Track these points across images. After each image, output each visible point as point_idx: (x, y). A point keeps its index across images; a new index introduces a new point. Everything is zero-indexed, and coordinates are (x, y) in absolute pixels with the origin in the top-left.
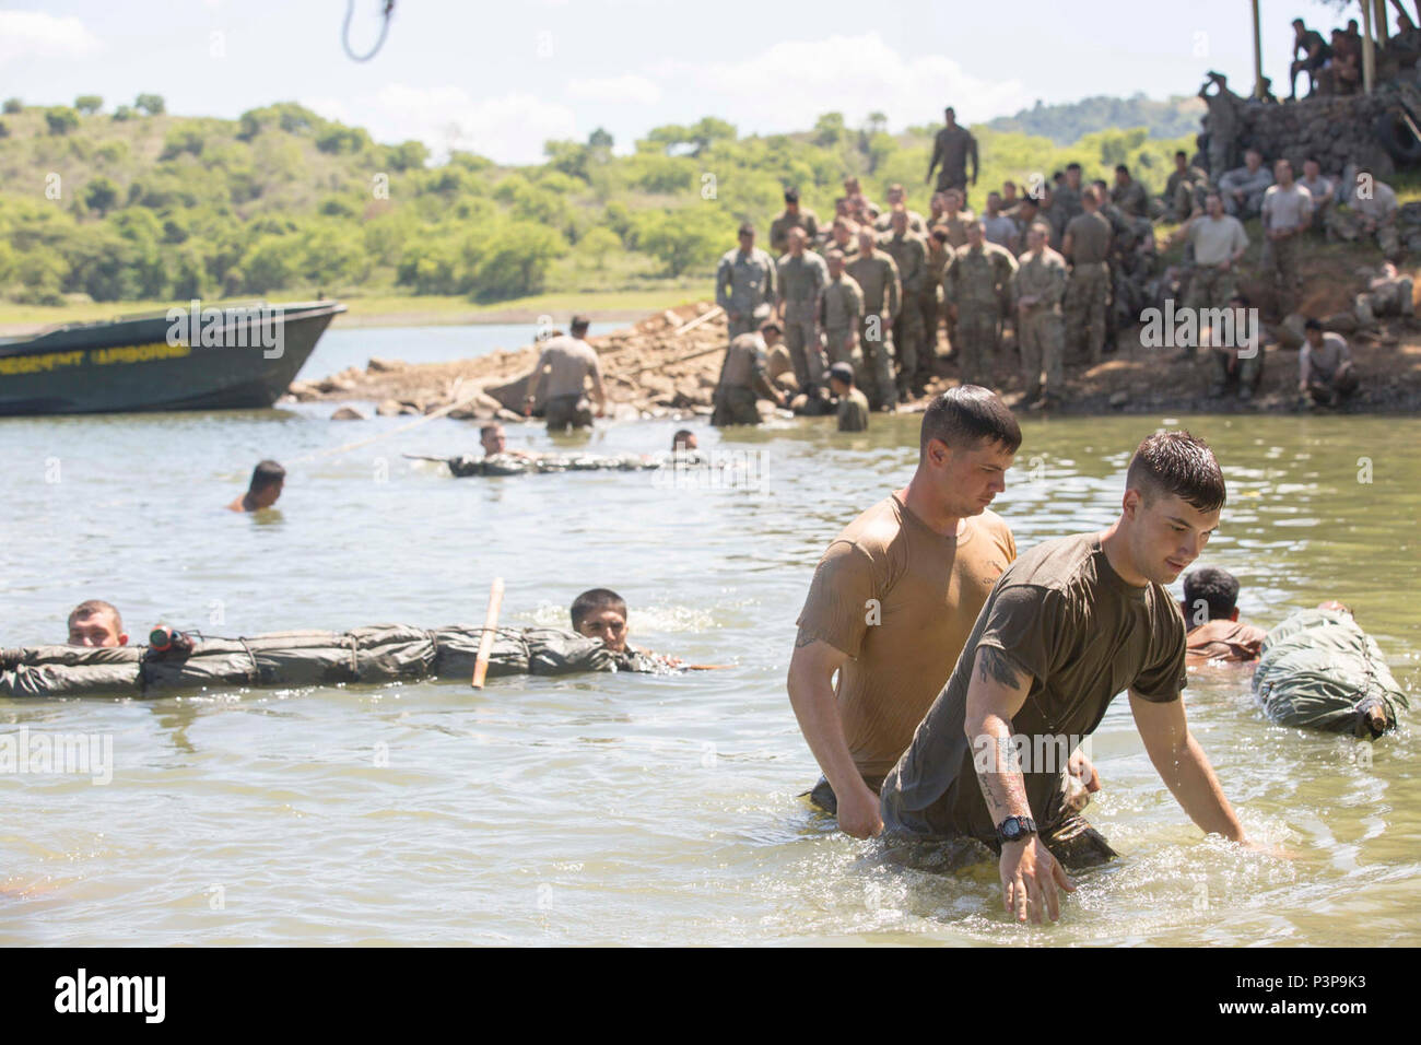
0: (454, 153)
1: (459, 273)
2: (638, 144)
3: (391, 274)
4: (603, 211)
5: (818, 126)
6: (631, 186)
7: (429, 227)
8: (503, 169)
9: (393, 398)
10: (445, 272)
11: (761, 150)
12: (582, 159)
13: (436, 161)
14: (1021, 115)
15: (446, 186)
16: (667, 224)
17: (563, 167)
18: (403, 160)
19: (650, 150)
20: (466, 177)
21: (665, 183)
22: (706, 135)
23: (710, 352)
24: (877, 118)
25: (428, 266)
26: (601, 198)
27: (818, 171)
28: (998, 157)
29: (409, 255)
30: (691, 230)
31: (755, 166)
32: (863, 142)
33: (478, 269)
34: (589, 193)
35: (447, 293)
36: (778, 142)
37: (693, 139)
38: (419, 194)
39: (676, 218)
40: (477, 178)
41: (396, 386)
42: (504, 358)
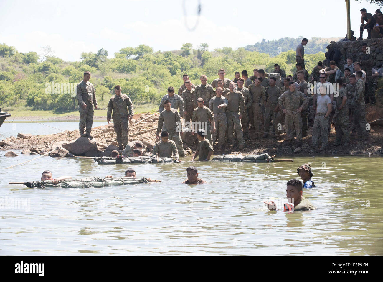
0: (47, 57)
1: (49, 102)
2: (116, 54)
3: (24, 102)
4: (103, 79)
5: (182, 48)
6: (114, 70)
7: (38, 85)
8: (66, 63)
9: (27, 148)
10: (44, 101)
11: (162, 57)
12: (96, 60)
13: (41, 60)
14: (256, 45)
15: (45, 69)
16: (127, 84)
17: (89, 63)
18: (29, 59)
19: (120, 57)
20: (52, 66)
21: (125, 69)
22: (141, 52)
23: (146, 132)
24: (204, 46)
25: (38, 99)
26: (102, 75)
27: (182, 65)
28: (248, 60)
29: (31, 95)
30: (136, 86)
31: (159, 64)
32: (199, 55)
33: (57, 100)
34: (98, 73)
35: (45, 109)
36: (168, 54)
37: (137, 53)
38: (35, 72)
39: (130, 82)
40: (57, 66)
41: (29, 143)
42: (69, 133)
